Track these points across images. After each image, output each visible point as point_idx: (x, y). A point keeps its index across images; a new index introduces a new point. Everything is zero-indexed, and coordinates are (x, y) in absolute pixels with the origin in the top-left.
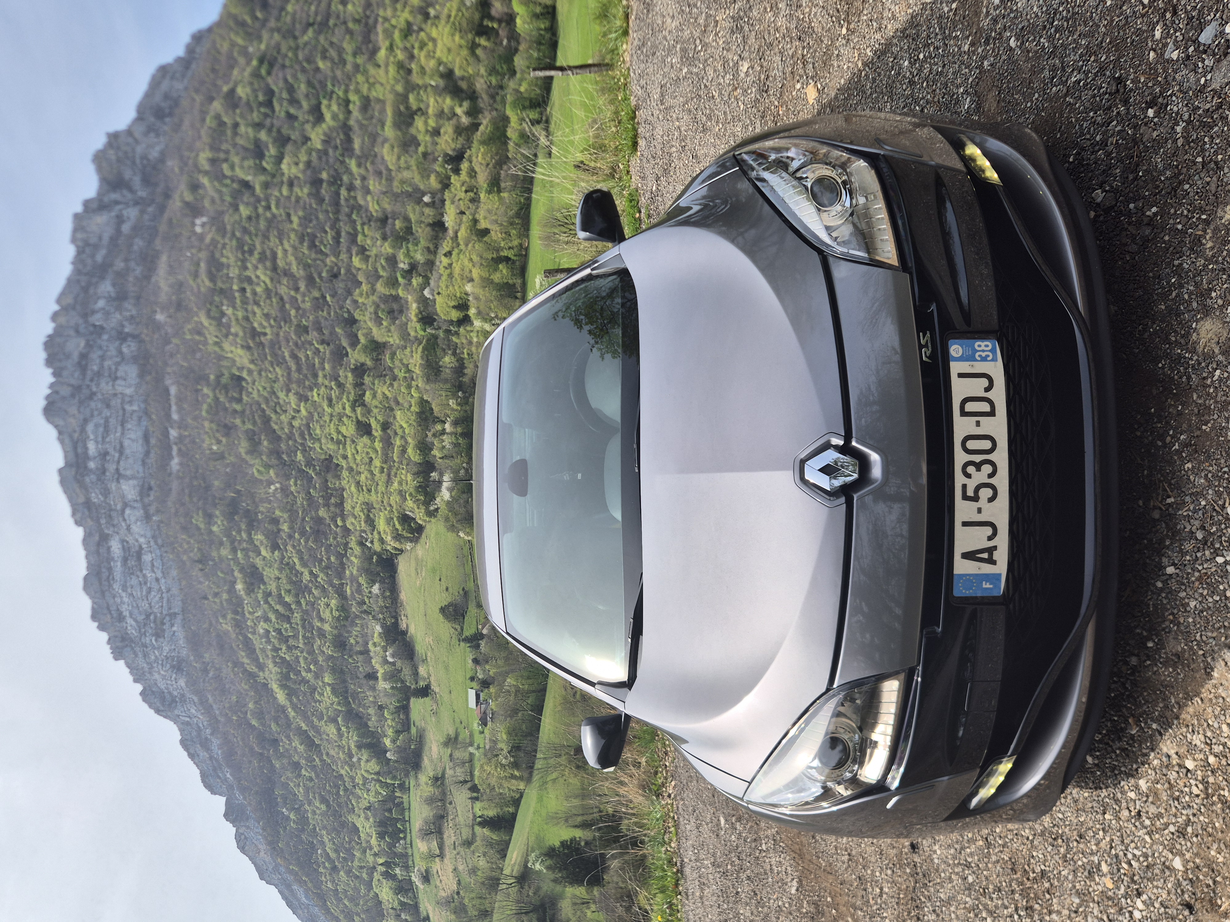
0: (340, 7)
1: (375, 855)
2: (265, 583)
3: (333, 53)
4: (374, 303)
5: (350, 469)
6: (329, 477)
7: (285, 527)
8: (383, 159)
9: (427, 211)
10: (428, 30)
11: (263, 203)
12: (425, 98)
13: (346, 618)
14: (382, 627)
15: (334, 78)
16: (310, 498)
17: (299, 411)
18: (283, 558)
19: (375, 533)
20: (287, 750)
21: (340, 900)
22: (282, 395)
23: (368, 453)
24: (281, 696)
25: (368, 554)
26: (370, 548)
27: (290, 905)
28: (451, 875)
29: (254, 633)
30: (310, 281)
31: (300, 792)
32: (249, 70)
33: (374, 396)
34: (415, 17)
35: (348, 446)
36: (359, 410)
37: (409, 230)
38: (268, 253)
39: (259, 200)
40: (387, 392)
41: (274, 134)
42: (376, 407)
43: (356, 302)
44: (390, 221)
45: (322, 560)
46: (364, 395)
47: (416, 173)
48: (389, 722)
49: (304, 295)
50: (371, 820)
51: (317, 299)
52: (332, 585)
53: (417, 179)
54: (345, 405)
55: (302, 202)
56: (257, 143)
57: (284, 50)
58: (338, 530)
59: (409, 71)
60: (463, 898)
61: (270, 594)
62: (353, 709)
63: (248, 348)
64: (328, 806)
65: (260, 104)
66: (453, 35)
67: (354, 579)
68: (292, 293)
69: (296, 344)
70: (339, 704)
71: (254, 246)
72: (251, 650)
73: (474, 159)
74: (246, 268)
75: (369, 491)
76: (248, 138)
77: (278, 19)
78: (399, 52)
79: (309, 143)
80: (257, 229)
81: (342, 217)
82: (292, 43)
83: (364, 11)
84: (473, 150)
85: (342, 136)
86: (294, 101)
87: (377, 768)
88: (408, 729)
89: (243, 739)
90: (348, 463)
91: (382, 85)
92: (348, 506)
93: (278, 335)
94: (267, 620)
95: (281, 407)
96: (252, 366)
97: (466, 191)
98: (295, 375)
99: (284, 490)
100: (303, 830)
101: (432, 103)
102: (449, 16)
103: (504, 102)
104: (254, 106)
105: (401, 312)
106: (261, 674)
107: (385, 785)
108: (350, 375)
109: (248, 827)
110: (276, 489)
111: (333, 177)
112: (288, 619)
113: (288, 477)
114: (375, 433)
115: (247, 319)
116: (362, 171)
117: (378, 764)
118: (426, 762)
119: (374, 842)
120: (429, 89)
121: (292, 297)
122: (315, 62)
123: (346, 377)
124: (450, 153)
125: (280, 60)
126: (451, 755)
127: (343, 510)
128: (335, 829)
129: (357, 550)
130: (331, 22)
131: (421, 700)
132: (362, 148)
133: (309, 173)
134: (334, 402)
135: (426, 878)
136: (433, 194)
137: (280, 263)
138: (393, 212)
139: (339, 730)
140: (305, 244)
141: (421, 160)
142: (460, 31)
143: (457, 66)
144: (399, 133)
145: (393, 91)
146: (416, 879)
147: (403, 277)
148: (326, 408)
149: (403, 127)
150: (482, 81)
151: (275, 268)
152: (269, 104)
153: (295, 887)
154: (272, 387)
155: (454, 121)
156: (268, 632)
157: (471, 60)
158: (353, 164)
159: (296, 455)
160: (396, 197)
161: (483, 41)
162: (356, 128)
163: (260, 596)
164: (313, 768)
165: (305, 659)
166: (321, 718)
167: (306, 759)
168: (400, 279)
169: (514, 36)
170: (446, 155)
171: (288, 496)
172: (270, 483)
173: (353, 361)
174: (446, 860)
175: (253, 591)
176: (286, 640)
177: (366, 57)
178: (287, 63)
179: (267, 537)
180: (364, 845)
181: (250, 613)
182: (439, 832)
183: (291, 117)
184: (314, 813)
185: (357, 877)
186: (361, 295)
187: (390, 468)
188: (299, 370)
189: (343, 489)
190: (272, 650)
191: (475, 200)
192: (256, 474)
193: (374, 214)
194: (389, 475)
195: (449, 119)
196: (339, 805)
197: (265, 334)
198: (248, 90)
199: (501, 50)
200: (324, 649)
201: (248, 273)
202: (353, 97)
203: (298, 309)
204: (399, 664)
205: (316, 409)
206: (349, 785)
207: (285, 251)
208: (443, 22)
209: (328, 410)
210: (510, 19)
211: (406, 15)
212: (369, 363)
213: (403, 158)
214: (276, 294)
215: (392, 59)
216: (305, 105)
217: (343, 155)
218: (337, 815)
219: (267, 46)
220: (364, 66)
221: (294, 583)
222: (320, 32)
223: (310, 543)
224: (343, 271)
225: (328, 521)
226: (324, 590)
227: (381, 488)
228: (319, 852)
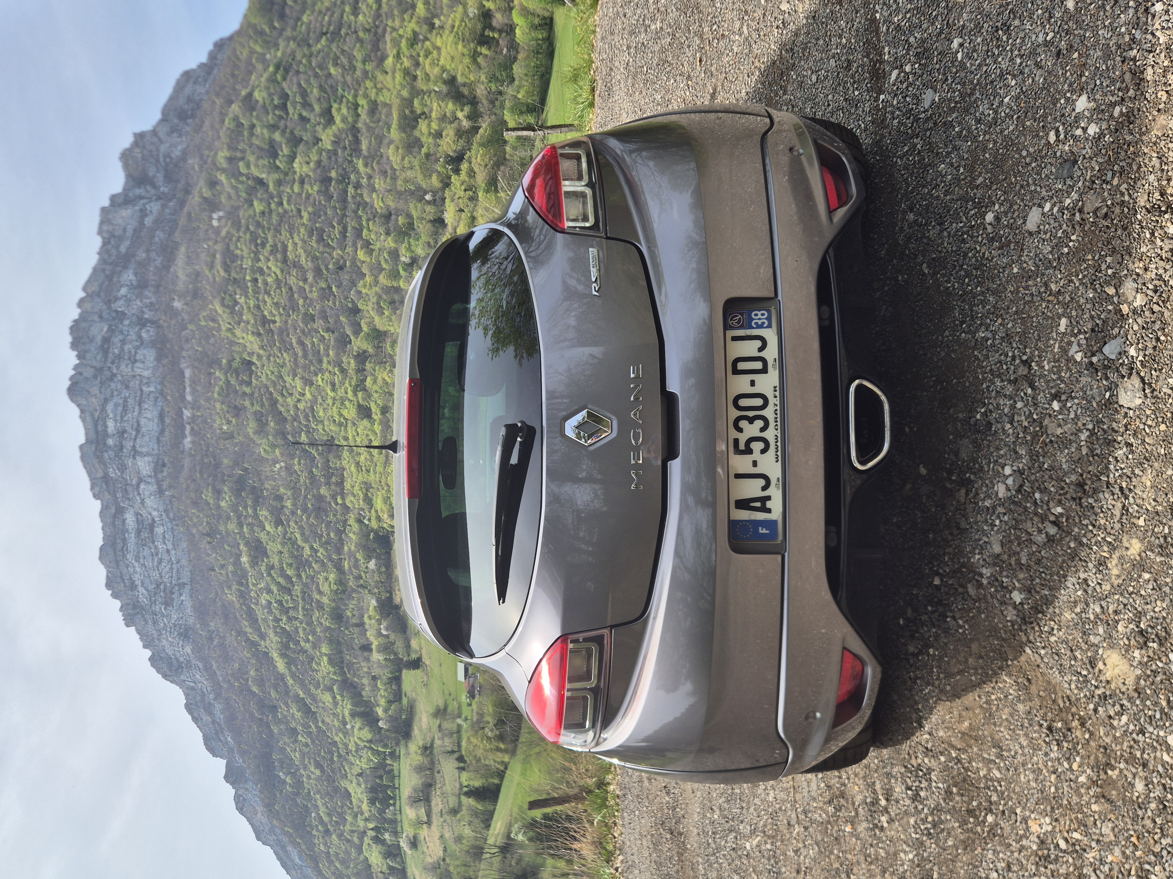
0: (352, 18)
1: (366, 820)
2: (268, 557)
3: (344, 60)
4: (377, 294)
5: (351, 451)
6: (331, 457)
7: (288, 504)
8: (388, 158)
9: (429, 208)
10: (433, 40)
11: (276, 200)
12: (428, 103)
13: (344, 592)
14: (377, 601)
15: (345, 83)
16: (312, 476)
17: (304, 395)
18: (286, 533)
19: (373, 511)
20: (285, 717)
21: (331, 862)
22: (288, 379)
23: (367, 435)
24: (281, 665)
25: (365, 531)
26: (367, 526)
27: (284, 865)
28: (438, 841)
29: (257, 604)
30: (318, 272)
31: (296, 756)
32: (266, 75)
33: (375, 381)
34: (421, 27)
35: (349, 429)
36: (360, 394)
37: (411, 226)
38: (279, 245)
39: (272, 197)
40: (387, 378)
41: (287, 135)
42: (376, 392)
43: (359, 293)
44: (393, 217)
45: (322, 536)
46: (365, 380)
47: (419, 173)
48: (382, 692)
49: (311, 286)
50: (363, 786)
51: (323, 289)
52: (331, 560)
53: (420, 178)
54: (347, 389)
55: (311, 200)
56: (272, 144)
57: (298, 57)
58: (338, 507)
59: (415, 78)
60: (448, 865)
61: (272, 567)
62: (348, 679)
63: (259, 334)
64: (323, 771)
65: (276, 107)
66: (456, 44)
67: (351, 554)
68: (301, 283)
69: (303, 332)
70: (335, 673)
71: (267, 239)
72: (253, 620)
73: (473, 160)
74: (259, 260)
75: (368, 471)
76: (264, 138)
77: (294, 28)
78: (405, 60)
79: (320, 144)
80: (269, 223)
81: (349, 213)
82: (305, 50)
83: (374, 22)
84: (473, 151)
85: (350, 138)
86: (306, 105)
87: (369, 736)
88: (400, 699)
89: (244, 705)
90: (349, 444)
91: (389, 90)
92: (347, 485)
93: (286, 322)
94: (269, 591)
95: (287, 390)
96: (261, 352)
97: (465, 190)
98: (301, 361)
99: (289, 469)
100: (298, 794)
101: (436, 108)
102: (453, 27)
103: (502, 107)
104: (270, 109)
105: (402, 302)
106: (262, 643)
107: (377, 753)
108: (352, 361)
109: (247, 789)
110: (281, 468)
111: (341, 175)
112: (289, 591)
113: (292, 457)
114: (374, 416)
115: (258, 307)
116: (369, 170)
117: (370, 732)
118: (416, 732)
119: (365, 807)
120: (433, 95)
121: (301, 287)
122: (327, 69)
123: (349, 363)
124: (451, 154)
125: (294, 67)
126: (440, 726)
127: (343, 489)
128: (328, 794)
129: (356, 527)
130: (343, 32)
131: (413, 672)
132: (369, 149)
133: (319, 171)
134: (337, 386)
135: (414, 844)
136: (434, 193)
137: (290, 256)
138: (397, 209)
139: (334, 698)
140: (314, 238)
141: (424, 160)
142: (463, 41)
143: (460, 73)
144: (404, 135)
145: (399, 95)
146: (404, 844)
147: (405, 270)
148: (329, 392)
149: (408, 130)
150: (483, 87)
151: (285, 261)
152: (283, 107)
153: (289, 848)
154: (280, 372)
155: (455, 125)
156: (270, 603)
157: (473, 67)
158: (360, 164)
159: (300, 436)
160: (400, 194)
161: (484, 50)
162: (364, 130)
163: (263, 568)
164: (309, 734)
165: (304, 629)
166: (317, 687)
167: (303, 726)
168: (402, 272)
169: (513, 46)
170: (447, 156)
171: (291, 474)
172: (275, 462)
173: (355, 348)
174: (434, 827)
175: (257, 564)
176: (285, 611)
177: (374, 64)
178: (302, 69)
179: (271, 513)
180: (355, 810)
181: (253, 585)
182: (427, 800)
183: (303, 119)
184: (309, 777)
185: (348, 841)
186: (365, 286)
188: (305, 356)
189: (344, 469)
190: (273, 620)
191: (473, 199)
192: (263, 453)
193: (379, 211)
195: (451, 122)
196: (333, 771)
197: (274, 322)
198: (265, 94)
199: (501, 59)
200: (322, 621)
201: (260, 264)
202: (362, 101)
203: (306, 298)
204: (392, 637)
205: (320, 393)
206: (343, 752)
207: (296, 244)
208: (447, 32)
209: (331, 394)
210: (510, 29)
211: (412, 25)
212: (370, 350)
213: (407, 159)
214: (286, 283)
215: (399, 66)
216: (317, 108)
217: (351, 155)
218: (331, 780)
219: (283, 54)
220: (373, 72)
221: (296, 557)
222: (332, 41)
223: (311, 520)
224: (348, 264)
225: (329, 499)
226: (323, 564)
227: (379, 469)
228: (313, 815)
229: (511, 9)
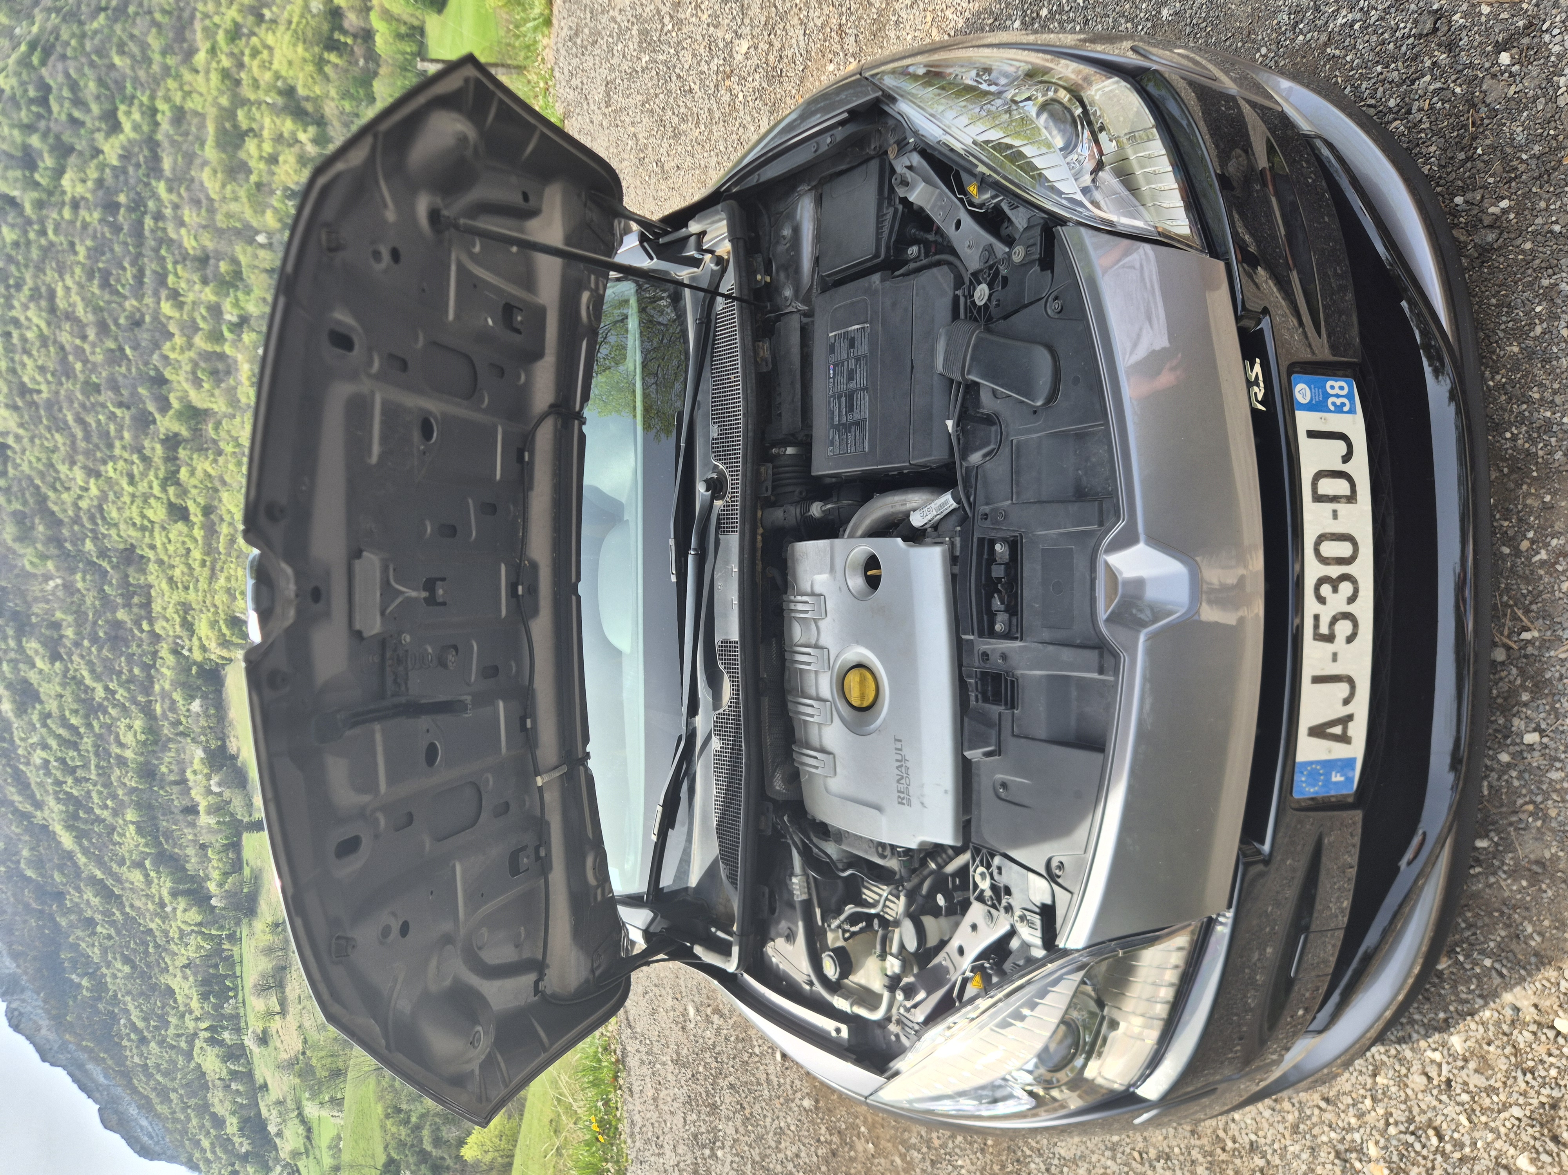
1: (197, 1019)
2: (41, 702)
3: (133, 48)
4: (191, 360)
5: (160, 562)
6: (131, 571)
7: (69, 632)
8: (202, 184)
9: (262, 253)
10: (262, 35)
11: (36, 227)
12: (258, 116)
13: (156, 742)
14: (205, 751)
15: (135, 80)
16: (104, 598)
17: (87, 490)
18: (67, 670)
19: (195, 639)
20: (77, 904)
21: (149, 1076)
22: (63, 469)
23: (184, 543)
24: (67, 840)
25: (184, 664)
26: (187, 658)
27: (83, 1088)
28: (295, 1033)
29: (28, 764)
30: (103, 328)
31: (95, 954)
32: (14, 57)
33: (192, 473)
34: (244, 17)
35: (156, 534)
36: (171, 490)
37: (238, 274)
38: (43, 289)
39: (29, 222)
40: (210, 470)
41: (51, 140)
42: (195, 487)
43: (166, 358)
44: (212, 262)
45: (120, 672)
46: (178, 471)
47: (247, 206)
48: (215, 863)
49: (94, 345)
50: (191, 979)
51: (112, 351)
52: (135, 702)
53: (248, 214)
54: (152, 482)
55: (90, 231)
56: (26, 149)
57: (65, 35)
58: (144, 635)
59: (238, 82)
60: (310, 1058)
61: (49, 715)
62: (165, 850)
63: (15, 408)
64: (134, 967)
66: (295, 45)
67: (164, 695)
68: (78, 342)
69: (83, 406)
70: (146, 845)
71: (24, 279)
72: (23, 785)
74: (11, 307)
75: (186, 588)
76: (14, 142)
78: (223, 57)
79: (101, 157)
80: (27, 259)
81: (147, 251)
82: (76, 29)
83: (177, 2)
85: (146, 152)
86: (79, 102)
87: (199, 918)
88: (241, 868)
89: (14, 895)
90: (157, 554)
91: (201, 94)
92: (156, 607)
93: (57, 393)
94: (45, 747)
95: (62, 484)
96: (21, 432)
98: (82, 445)
99: (69, 588)
100: (99, 999)
101: (268, 123)
104: (22, 102)
105: (228, 373)
106: (38, 813)
107: (210, 937)
108: (158, 447)
109: (23, 1001)
110: (57, 586)
111: (134, 201)
112: (75, 746)
113: (72, 571)
114: (192, 518)
115: (13, 371)
116: (174, 197)
117: (199, 913)
118: (261, 907)
119: (195, 1004)
120: (264, 106)
121: (77, 347)
122: (108, 56)
123: (153, 449)
124: (293, 186)
125: (59, 49)
127: (150, 612)
128: (142, 994)
129: (171, 660)
130: (131, 10)
131: (256, 836)
132: (174, 170)
133: (100, 193)
134: (137, 478)
135: (264, 1039)
136: (269, 233)
137: (61, 303)
138: (216, 251)
139: (147, 876)
140: (96, 282)
141: (254, 191)
142: (304, 42)
143: (300, 82)
144: (224, 156)
145: (215, 103)
146: (249, 1041)
147: (231, 331)
148: (125, 485)
149: (229, 149)
150: (332, 104)
151: (52, 309)
152: (43, 101)
153: (90, 1066)
154: (49, 459)
155: (296, 149)
156: (46, 762)
157: (318, 78)
158: (161, 188)
159: (83, 544)
160: (219, 233)
161: (333, 57)
162: (166, 144)
163: (35, 717)
164: (113, 923)
165: (100, 793)
166: (122, 863)
167: (104, 913)
168: (227, 334)
169: (372, 56)
170: (286, 188)
171: (72, 594)
172: (47, 578)
173: (162, 430)
174: (288, 1018)
175: (25, 712)
176: (72, 771)
177: (179, 58)
178: (69, 52)
179: (44, 644)
180: (182, 1008)
181: (22, 739)
182: (280, 985)
183: (74, 122)
184: (115, 977)
185: (173, 1047)
186: (173, 349)
187: (214, 562)
188: (87, 438)
189: (150, 586)
190: (53, 784)
192: (28, 567)
193: (191, 252)
194: (213, 570)
195: (290, 145)
196: (148, 965)
197: (39, 392)
198: (14, 81)
199: (356, 71)
200: (126, 781)
201: (13, 313)
202: (161, 106)
203: (85, 362)
204: (227, 794)
205: (111, 488)
206: (161, 941)
207: (67, 289)
208: (282, 28)
209: (131, 489)
210: (367, 35)
211: (232, 14)
212: (185, 433)
213: (229, 187)
214: (55, 341)
215: (214, 65)
216: (95, 108)
217: (148, 176)
218: (145, 977)
219: (42, 29)
220: (177, 68)
221: (83, 701)
222: (116, 20)
223: (105, 652)
224: (148, 319)
225: (129, 625)
226: (124, 708)
227: (203, 585)
228: (122, 1021)
229: (369, 9)
